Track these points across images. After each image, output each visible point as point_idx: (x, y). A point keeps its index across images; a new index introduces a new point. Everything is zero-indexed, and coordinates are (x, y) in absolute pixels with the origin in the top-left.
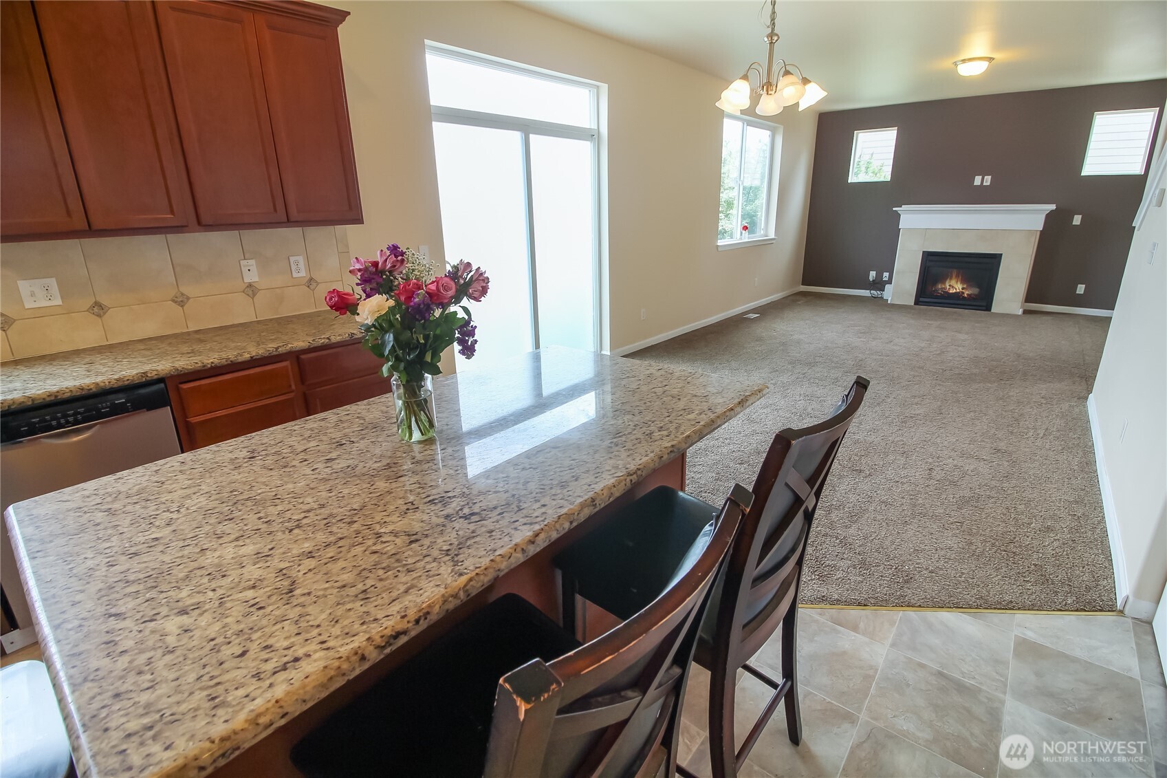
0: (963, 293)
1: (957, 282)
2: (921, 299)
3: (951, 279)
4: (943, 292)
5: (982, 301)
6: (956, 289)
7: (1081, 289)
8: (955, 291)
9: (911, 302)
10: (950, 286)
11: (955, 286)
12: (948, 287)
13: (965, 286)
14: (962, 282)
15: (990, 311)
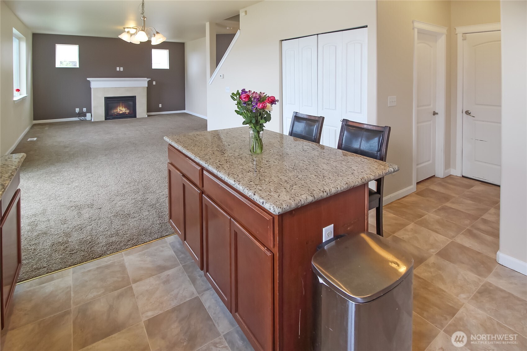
0: (126, 112)
1: (123, 108)
2: (108, 117)
3: (120, 107)
4: (117, 113)
5: (133, 114)
6: (123, 111)
7: (160, 106)
8: (122, 112)
9: (104, 119)
10: (120, 110)
11: (122, 110)
12: (119, 111)
13: (126, 109)
14: (125, 107)
15: (136, 117)
